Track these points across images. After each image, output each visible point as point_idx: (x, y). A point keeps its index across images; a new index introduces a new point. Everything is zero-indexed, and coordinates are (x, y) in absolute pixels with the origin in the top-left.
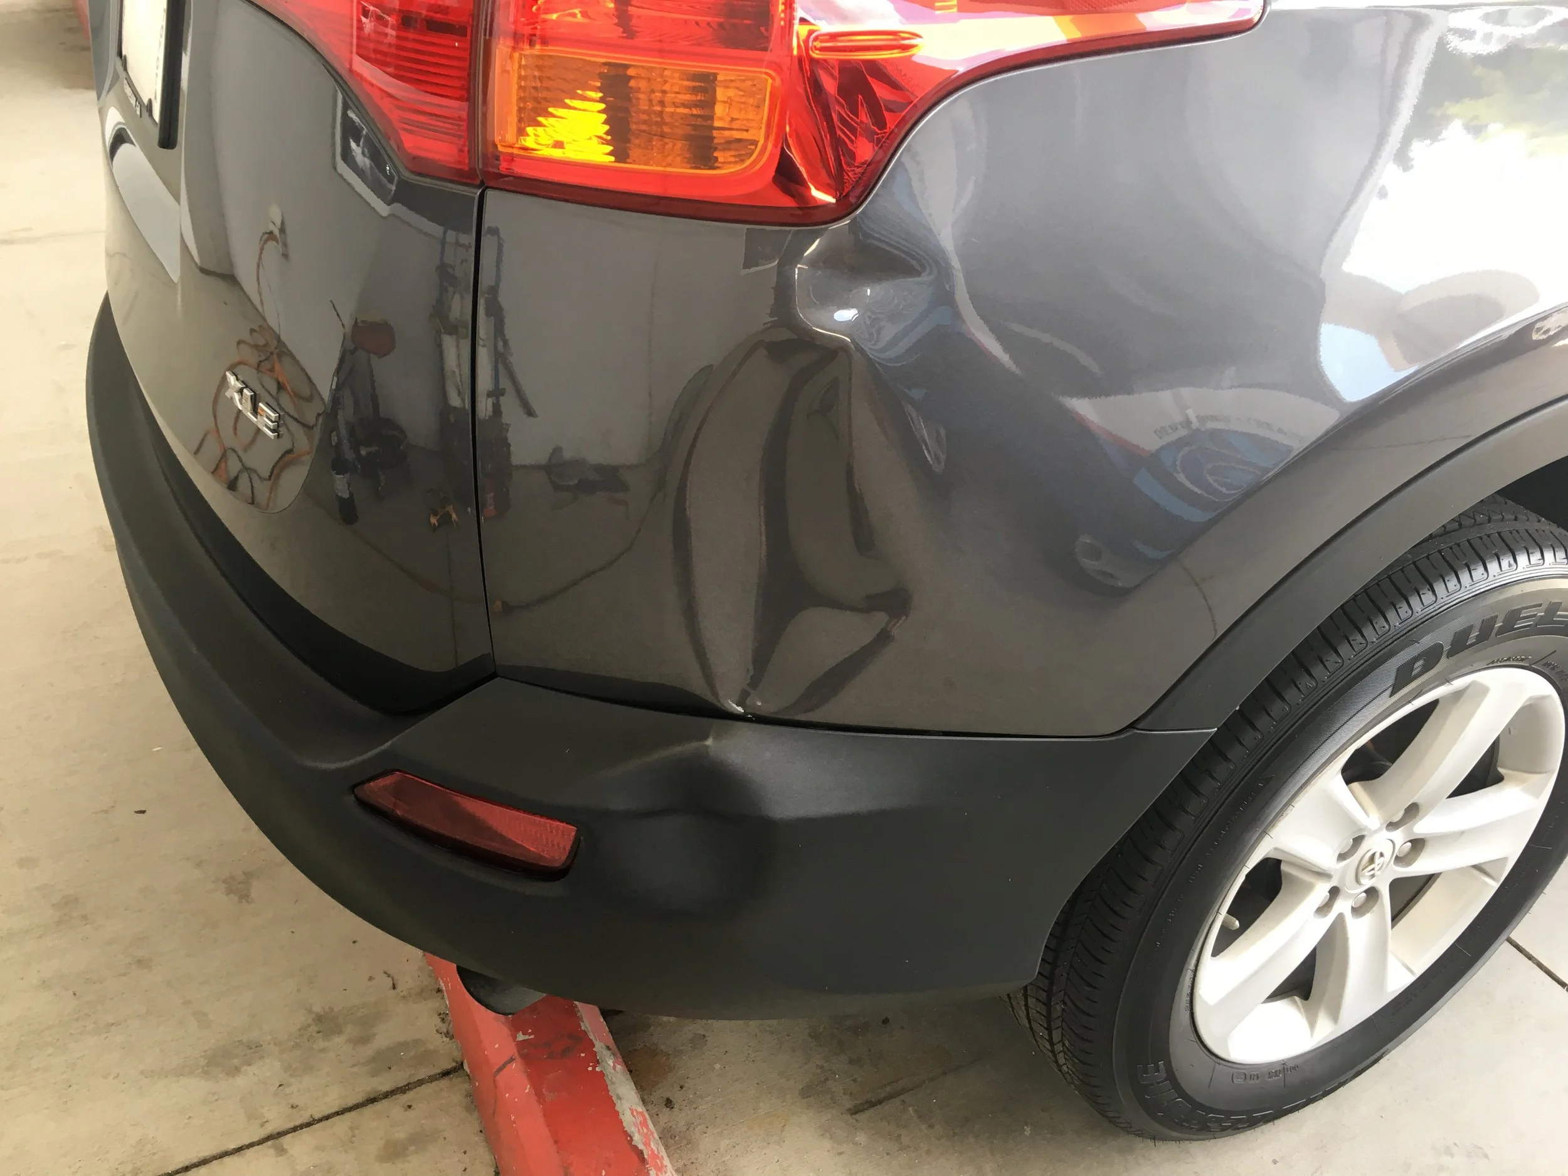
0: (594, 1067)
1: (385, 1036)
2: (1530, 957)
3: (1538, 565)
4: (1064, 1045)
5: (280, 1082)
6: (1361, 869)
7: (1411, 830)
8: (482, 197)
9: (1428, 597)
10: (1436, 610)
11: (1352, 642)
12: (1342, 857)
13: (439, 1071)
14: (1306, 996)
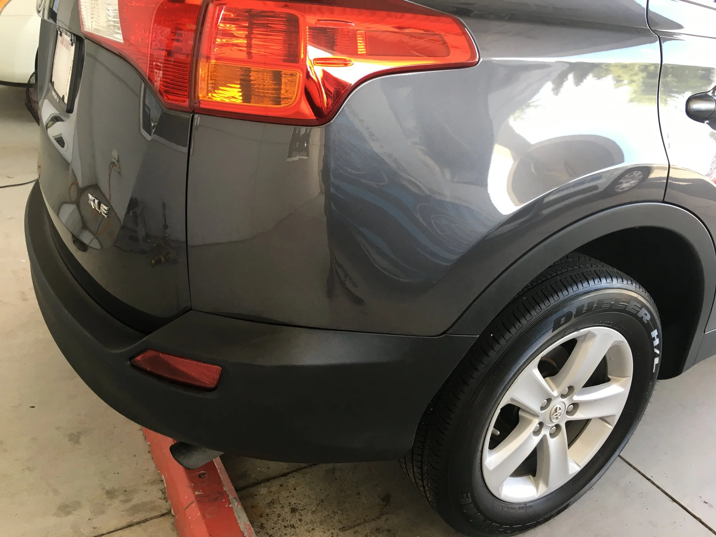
0: (229, 505)
1: (137, 499)
2: (635, 469)
3: (610, 283)
4: (428, 486)
5: (89, 517)
6: (551, 414)
7: (571, 399)
8: (193, 117)
9: (565, 293)
10: (569, 298)
11: (535, 309)
12: (542, 408)
13: (160, 514)
14: (534, 475)
